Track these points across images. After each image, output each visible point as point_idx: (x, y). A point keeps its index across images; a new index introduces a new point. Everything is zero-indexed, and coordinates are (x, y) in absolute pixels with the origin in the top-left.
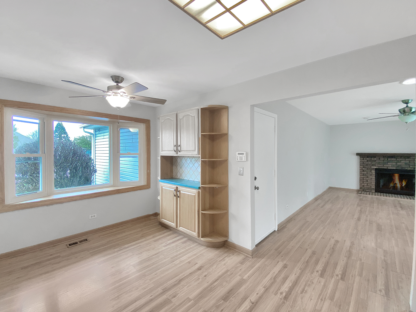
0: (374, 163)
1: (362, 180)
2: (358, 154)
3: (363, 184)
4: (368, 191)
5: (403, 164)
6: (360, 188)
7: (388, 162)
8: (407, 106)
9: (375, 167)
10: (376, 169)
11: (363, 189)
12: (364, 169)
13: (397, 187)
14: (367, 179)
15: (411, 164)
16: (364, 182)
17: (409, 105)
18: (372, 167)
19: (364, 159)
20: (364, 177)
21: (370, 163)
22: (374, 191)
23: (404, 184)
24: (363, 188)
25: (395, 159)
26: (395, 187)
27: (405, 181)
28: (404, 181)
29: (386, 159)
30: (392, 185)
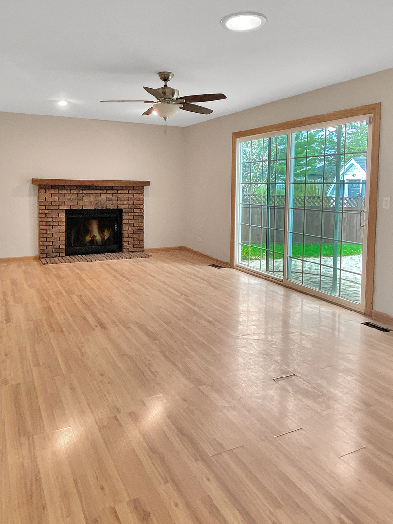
0: (62, 199)
1: (43, 236)
2: (34, 181)
3: (46, 244)
4: (53, 255)
5: (104, 201)
6: (41, 252)
7: (84, 197)
8: (166, 86)
9: (65, 207)
10: (66, 210)
11: (45, 255)
12: (46, 212)
13: (96, 242)
14: (53, 231)
15: (113, 199)
16: (48, 239)
17: (169, 84)
18: (61, 207)
19: (47, 191)
20: (47, 227)
21: (56, 199)
22: (64, 254)
23: (107, 235)
24: (46, 251)
25: (93, 191)
26: (93, 241)
27: (108, 230)
28: (106, 231)
29: (81, 191)
30: (88, 238)
